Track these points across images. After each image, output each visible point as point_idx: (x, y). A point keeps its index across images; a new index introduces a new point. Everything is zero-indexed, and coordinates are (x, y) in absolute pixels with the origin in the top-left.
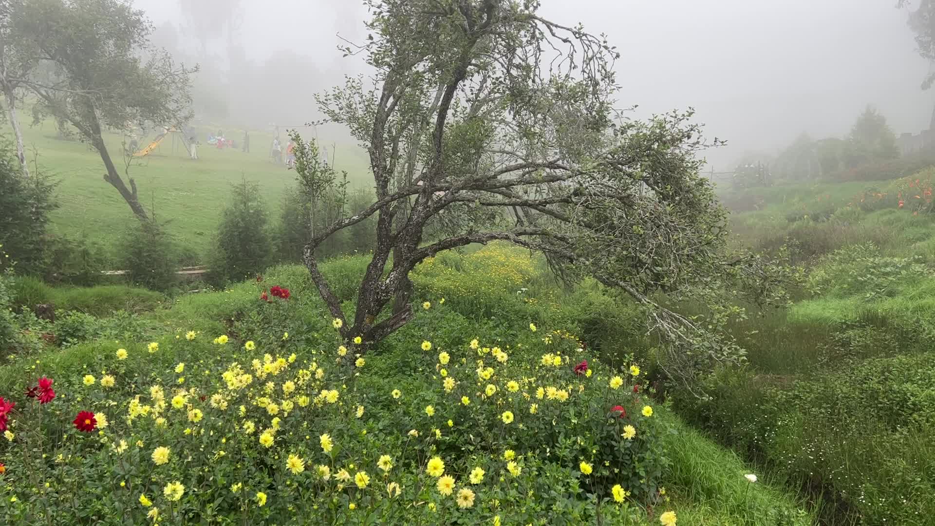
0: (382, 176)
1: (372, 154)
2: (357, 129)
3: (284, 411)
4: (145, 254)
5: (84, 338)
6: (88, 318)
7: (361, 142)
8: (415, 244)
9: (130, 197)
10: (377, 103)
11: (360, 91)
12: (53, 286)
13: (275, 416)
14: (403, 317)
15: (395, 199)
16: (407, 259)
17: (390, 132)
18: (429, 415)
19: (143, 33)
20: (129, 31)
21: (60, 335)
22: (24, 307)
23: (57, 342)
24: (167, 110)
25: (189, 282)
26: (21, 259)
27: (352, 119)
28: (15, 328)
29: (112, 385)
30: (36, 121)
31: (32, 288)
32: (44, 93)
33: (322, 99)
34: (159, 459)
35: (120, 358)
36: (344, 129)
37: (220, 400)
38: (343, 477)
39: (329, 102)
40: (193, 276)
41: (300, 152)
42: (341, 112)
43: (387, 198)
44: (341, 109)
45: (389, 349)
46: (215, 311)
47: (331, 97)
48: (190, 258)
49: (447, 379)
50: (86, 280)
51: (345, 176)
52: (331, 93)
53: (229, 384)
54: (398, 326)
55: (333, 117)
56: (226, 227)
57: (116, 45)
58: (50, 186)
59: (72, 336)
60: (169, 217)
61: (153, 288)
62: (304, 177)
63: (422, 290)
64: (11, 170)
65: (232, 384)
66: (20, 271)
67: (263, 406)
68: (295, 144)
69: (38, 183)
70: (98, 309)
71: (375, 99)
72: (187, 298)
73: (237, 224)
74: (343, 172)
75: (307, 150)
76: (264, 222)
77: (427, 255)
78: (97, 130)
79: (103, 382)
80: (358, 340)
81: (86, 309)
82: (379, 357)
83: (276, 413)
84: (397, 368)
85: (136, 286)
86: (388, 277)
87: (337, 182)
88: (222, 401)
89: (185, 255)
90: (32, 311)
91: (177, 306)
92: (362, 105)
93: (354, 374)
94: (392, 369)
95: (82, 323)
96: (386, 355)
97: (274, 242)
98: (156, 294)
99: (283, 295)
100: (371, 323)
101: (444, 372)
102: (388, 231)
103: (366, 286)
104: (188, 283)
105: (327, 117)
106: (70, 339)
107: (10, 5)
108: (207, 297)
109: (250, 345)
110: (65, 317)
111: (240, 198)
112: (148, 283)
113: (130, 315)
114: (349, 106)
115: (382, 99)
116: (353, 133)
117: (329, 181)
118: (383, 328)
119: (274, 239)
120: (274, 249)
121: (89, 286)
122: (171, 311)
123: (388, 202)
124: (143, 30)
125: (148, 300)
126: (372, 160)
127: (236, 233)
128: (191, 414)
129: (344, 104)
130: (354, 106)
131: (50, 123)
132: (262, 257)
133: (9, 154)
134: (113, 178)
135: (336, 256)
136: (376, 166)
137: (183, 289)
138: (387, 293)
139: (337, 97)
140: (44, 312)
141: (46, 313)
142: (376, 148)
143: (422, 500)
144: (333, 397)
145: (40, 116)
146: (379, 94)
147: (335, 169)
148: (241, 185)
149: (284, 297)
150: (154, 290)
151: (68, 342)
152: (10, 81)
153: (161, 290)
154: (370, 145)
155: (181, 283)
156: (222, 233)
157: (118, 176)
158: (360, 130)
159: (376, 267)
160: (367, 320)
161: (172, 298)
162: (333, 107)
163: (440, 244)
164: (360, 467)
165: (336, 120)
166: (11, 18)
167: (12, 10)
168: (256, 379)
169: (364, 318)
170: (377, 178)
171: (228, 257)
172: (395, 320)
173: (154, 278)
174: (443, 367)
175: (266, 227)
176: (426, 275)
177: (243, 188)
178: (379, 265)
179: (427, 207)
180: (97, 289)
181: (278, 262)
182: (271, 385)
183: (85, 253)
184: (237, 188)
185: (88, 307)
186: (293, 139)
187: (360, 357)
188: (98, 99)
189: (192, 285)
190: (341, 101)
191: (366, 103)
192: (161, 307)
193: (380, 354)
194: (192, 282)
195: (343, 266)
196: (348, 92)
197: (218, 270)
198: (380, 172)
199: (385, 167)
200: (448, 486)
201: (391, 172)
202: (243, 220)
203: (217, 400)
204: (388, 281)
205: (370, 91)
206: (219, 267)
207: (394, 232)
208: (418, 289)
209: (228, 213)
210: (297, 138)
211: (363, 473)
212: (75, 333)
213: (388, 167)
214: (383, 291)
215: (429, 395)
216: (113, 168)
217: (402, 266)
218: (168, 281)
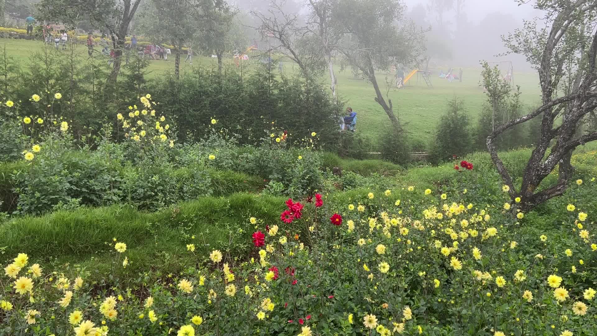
0: (547, 88)
1: (541, 73)
2: (531, 57)
3: (461, 238)
4: (392, 142)
5: (354, 187)
6: (358, 176)
7: (534, 65)
8: (569, 136)
9: (388, 110)
10: (547, 37)
11: (534, 30)
12: (343, 159)
13: (455, 240)
14: (558, 189)
15: (556, 104)
16: (562, 147)
17: (556, 56)
18: (568, 256)
19: (400, 11)
20: (392, 10)
21: (343, 184)
22: (327, 168)
23: (342, 188)
24: (411, 56)
25: (418, 160)
26: (328, 143)
27: (528, 50)
28: (321, 178)
29: (363, 211)
30: (342, 69)
31: (332, 159)
32: (346, 53)
33: (506, 38)
34: (380, 251)
35: (370, 198)
36: (522, 57)
37: (419, 224)
38: (487, 277)
39: (511, 39)
40: (420, 157)
41: (488, 74)
42: (520, 45)
43: (550, 103)
44: (520, 44)
45: (549, 212)
46: (432, 178)
47: (513, 36)
48: (421, 147)
49: (582, 231)
50: (359, 156)
51: (518, 89)
52: (513, 33)
53: (426, 215)
54: (554, 195)
55: (513, 49)
56: (442, 127)
57: (384, 20)
58: (344, 103)
59: (349, 185)
60: (408, 121)
61: (396, 162)
62: (489, 91)
63: (581, 173)
64: (324, 95)
65: (428, 216)
66: (326, 149)
67: (448, 233)
68: (484, 69)
69: (338, 101)
70: (365, 172)
71: (546, 34)
72: (416, 170)
73: (449, 126)
74: (517, 86)
75: (492, 73)
76: (467, 124)
77: (579, 144)
78: (372, 71)
79: (359, 208)
80: (518, 200)
81: (358, 172)
82: (541, 217)
83: (456, 239)
84: (553, 225)
85: (387, 161)
86: (547, 159)
87: (512, 93)
88: (420, 225)
89: (418, 144)
90: (331, 170)
91: (409, 174)
92: (535, 40)
93: (515, 223)
94: (549, 225)
95: (354, 179)
96: (546, 216)
97: (474, 137)
98: (398, 166)
99: (469, 167)
100: (533, 191)
101: (580, 226)
102: (550, 126)
103: (530, 165)
104: (417, 162)
105: (510, 50)
106: (348, 187)
107: (332, 4)
108: (428, 170)
109: (444, 196)
110: (346, 174)
111: (452, 108)
112: (394, 159)
113: (380, 176)
114: (526, 41)
115: (551, 34)
116: (528, 60)
117: (506, 93)
118: (542, 195)
119: (473, 135)
120: (473, 142)
121: (362, 160)
122: (405, 176)
123: (550, 106)
124: (400, 9)
125: (392, 169)
126: (541, 77)
127: (448, 131)
128: (401, 230)
129: (522, 40)
130: (530, 40)
131: (349, 70)
132: (465, 146)
133: (324, 86)
134: (380, 100)
135: (518, 148)
136: (543, 81)
137: (414, 164)
138: (546, 170)
139: (517, 36)
140: (337, 171)
141: (337, 172)
142: (544, 68)
143: (545, 303)
144: (493, 232)
145: (344, 66)
146: (549, 30)
147: (511, 84)
148: (453, 100)
149: (469, 168)
150: (397, 164)
151: (347, 188)
152: (329, 47)
153: (401, 164)
154: (540, 67)
155: (413, 161)
156: (439, 131)
157: (382, 99)
158: (533, 57)
159: (539, 152)
160: (530, 189)
161: (407, 169)
162: (514, 43)
163: (589, 135)
164: (502, 274)
165: (516, 52)
166: (331, 11)
167: (332, 7)
168: (446, 217)
169: (527, 187)
170: (544, 90)
171: (443, 146)
172: (552, 191)
173: (397, 157)
174: (580, 222)
175: (468, 127)
176: (588, 163)
177: (454, 102)
178: (541, 151)
179: (581, 109)
180: (365, 161)
181: (475, 151)
182: (454, 221)
183: (360, 141)
184: (451, 102)
185: (359, 171)
186: (483, 67)
187: (520, 211)
188: (373, 53)
189: (419, 162)
190: (520, 38)
191: (539, 38)
192: (399, 174)
193: (542, 215)
194: (419, 160)
195: (522, 155)
196: (525, 31)
197: (436, 154)
198: (546, 85)
199: (550, 81)
200: (562, 295)
201: (555, 85)
202: (453, 122)
203: (418, 224)
204: (546, 162)
205: (543, 29)
206: (436, 152)
207: (554, 127)
208: (579, 172)
209: (444, 118)
210: (486, 65)
211: (502, 277)
212: (351, 183)
213: (553, 81)
214: (542, 169)
215: (570, 242)
216: (380, 93)
217: (558, 151)
218: (405, 159)
